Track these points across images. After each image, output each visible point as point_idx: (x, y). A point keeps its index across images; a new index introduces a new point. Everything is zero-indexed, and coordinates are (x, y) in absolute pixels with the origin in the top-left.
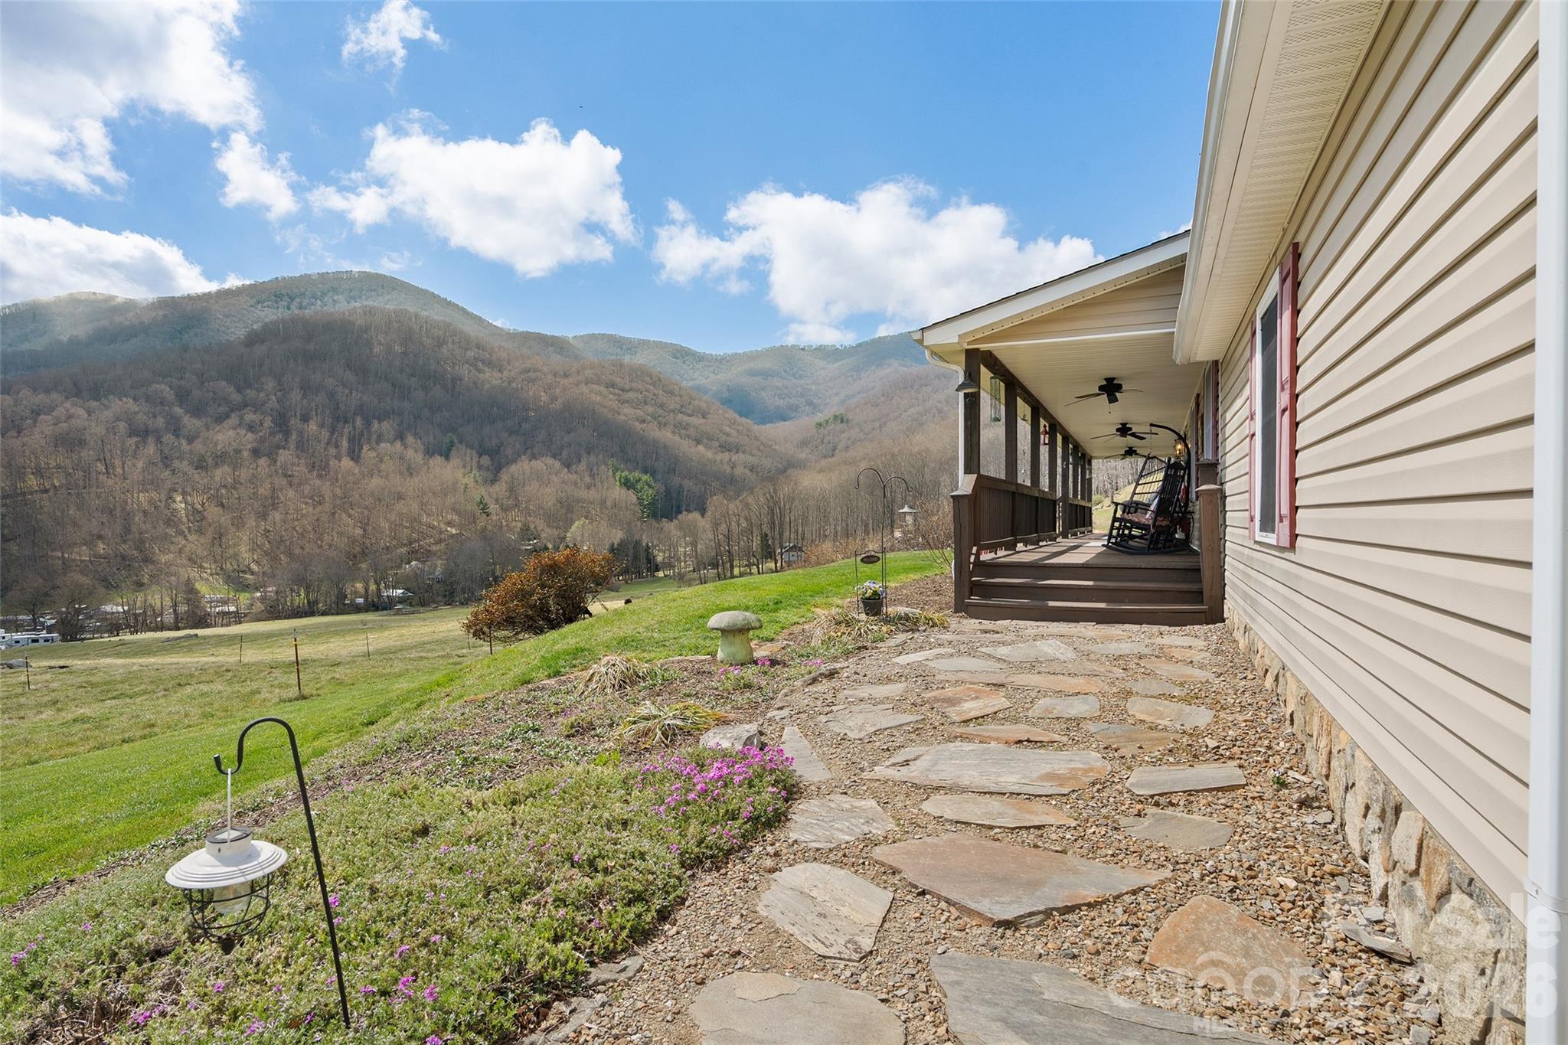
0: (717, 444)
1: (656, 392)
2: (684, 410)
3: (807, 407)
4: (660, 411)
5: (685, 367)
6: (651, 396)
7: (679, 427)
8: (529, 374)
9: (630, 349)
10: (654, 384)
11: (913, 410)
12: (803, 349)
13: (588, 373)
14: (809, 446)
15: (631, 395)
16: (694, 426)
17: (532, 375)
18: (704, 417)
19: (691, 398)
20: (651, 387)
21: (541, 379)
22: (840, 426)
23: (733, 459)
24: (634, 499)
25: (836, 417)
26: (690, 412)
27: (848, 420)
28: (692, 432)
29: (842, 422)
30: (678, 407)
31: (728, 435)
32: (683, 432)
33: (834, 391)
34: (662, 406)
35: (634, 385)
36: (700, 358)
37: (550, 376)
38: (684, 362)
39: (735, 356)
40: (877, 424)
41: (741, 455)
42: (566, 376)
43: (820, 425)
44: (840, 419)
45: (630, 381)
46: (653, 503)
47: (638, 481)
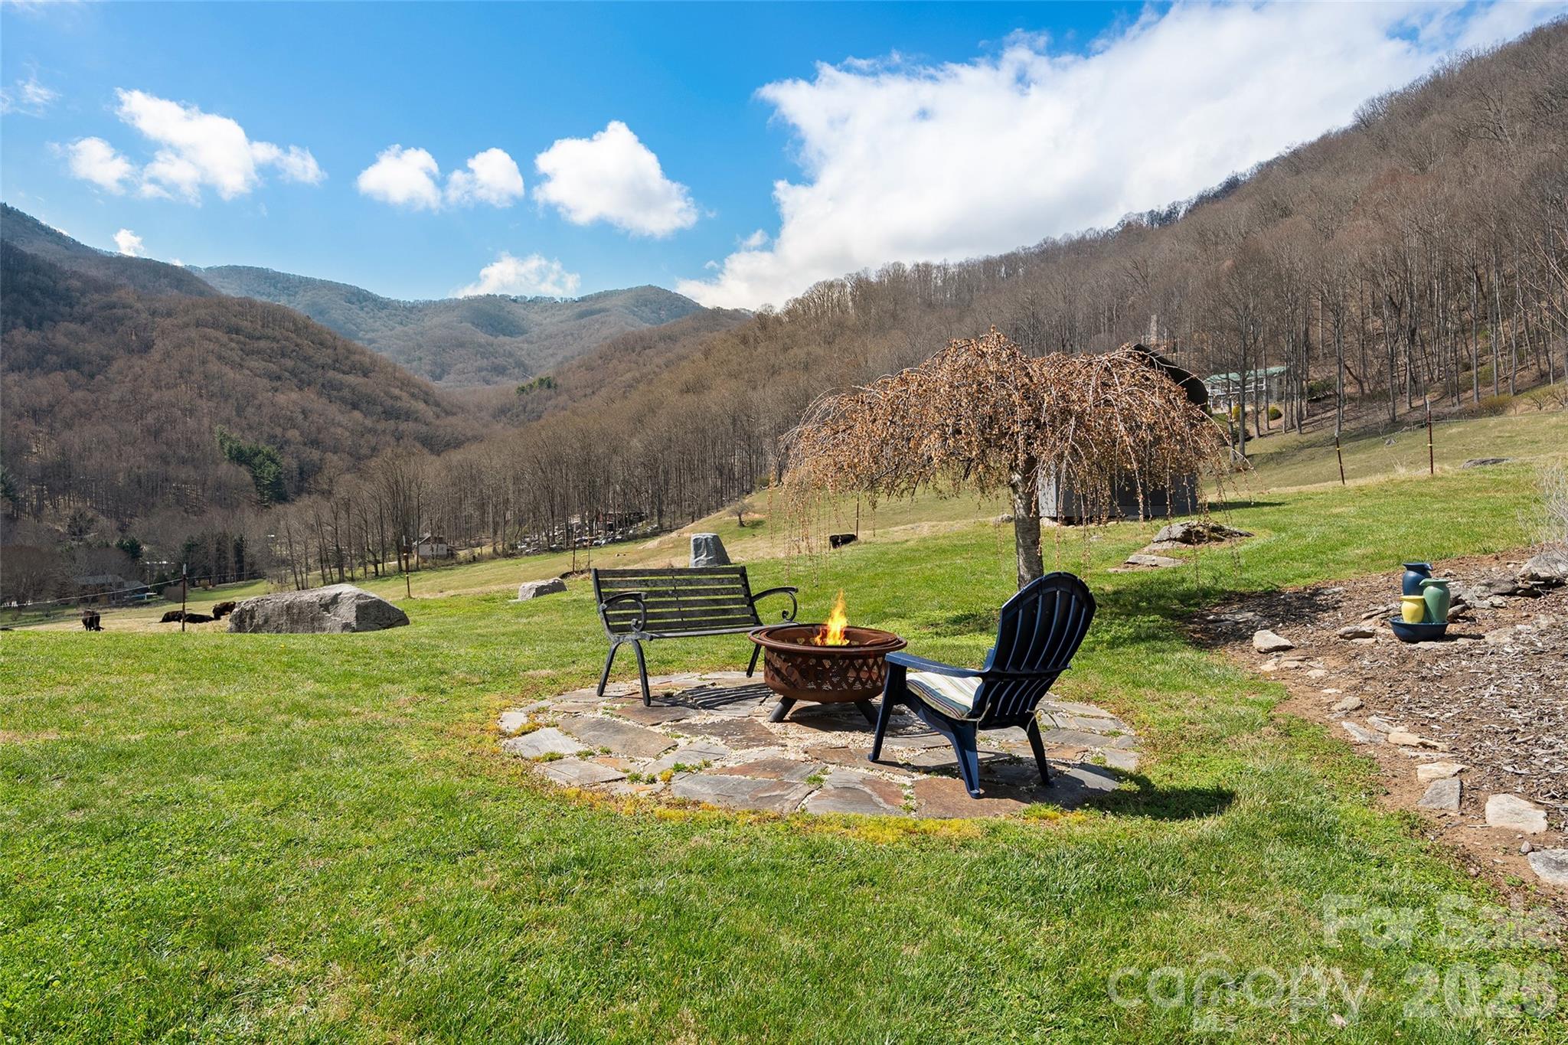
0: (380, 409)
1: (299, 341)
2: (337, 365)
3: (517, 370)
4: (303, 366)
5: (362, 314)
6: (292, 347)
7: (329, 389)
8: (115, 311)
9: (288, 288)
10: (297, 331)
11: (629, 375)
12: (515, 301)
13: (202, 313)
14: (508, 415)
15: (262, 344)
16: (349, 386)
17: (119, 312)
18: (365, 375)
19: (349, 351)
20: (293, 336)
21: (131, 318)
22: (546, 392)
23: (400, 429)
24: (248, 477)
25: (541, 381)
26: (346, 368)
27: (556, 385)
28: (346, 393)
29: (549, 386)
30: (330, 361)
31: (397, 398)
32: (335, 393)
33: (550, 351)
34: (306, 359)
35: (269, 332)
36: (383, 305)
37: (144, 315)
38: (362, 309)
39: (429, 305)
40: (589, 391)
41: (411, 424)
42: (169, 314)
43: (523, 390)
44: (547, 383)
45: (263, 326)
46: (277, 483)
47: (256, 455)
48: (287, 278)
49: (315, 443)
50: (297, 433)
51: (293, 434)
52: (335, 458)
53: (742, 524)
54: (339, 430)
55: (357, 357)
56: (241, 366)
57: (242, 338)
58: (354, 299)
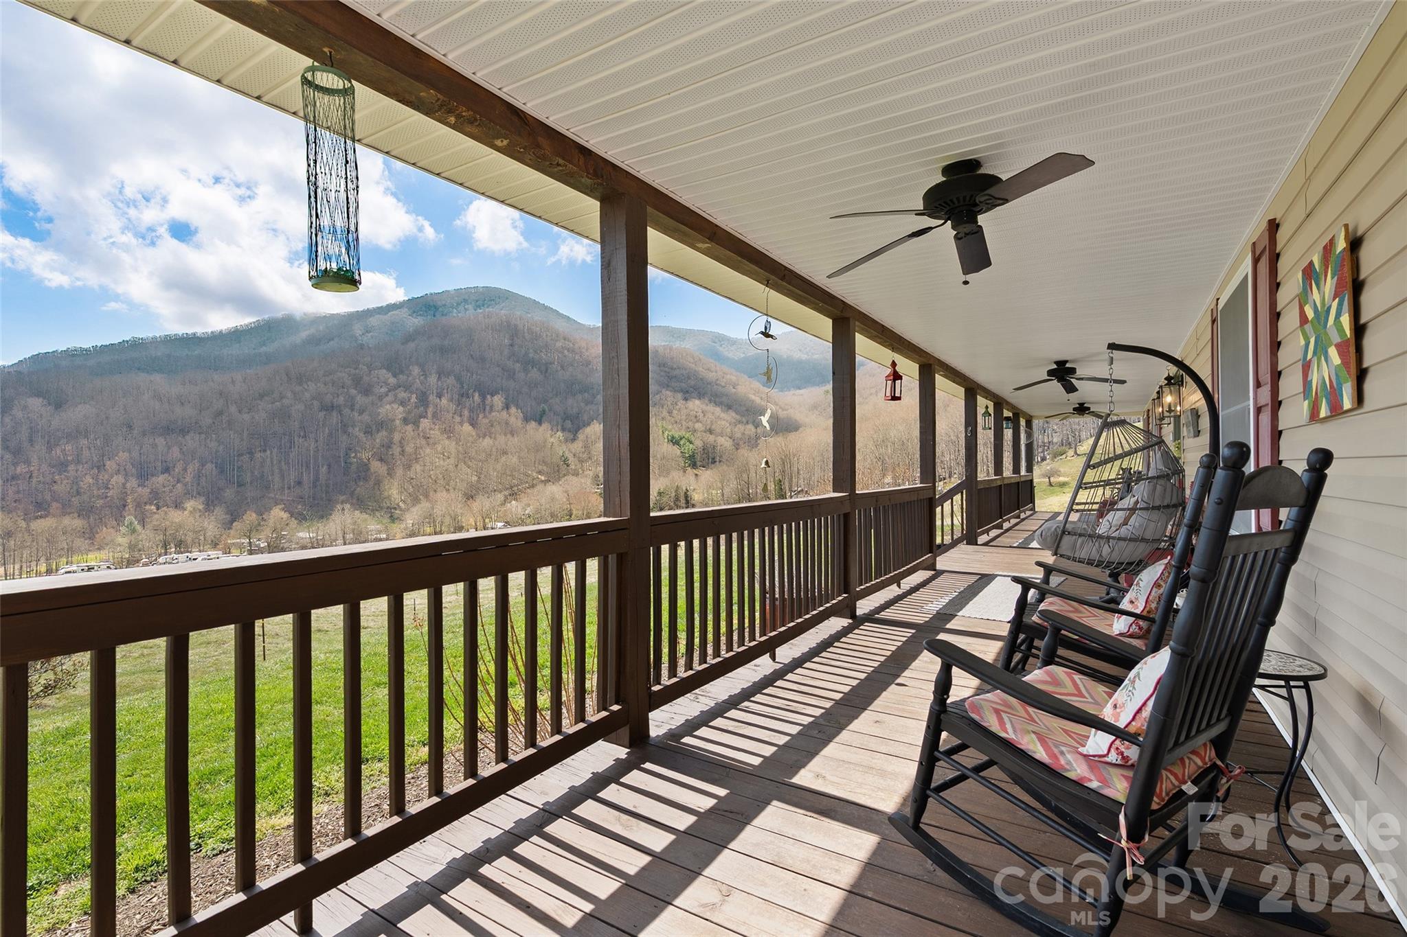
3: (817, 378)
5: (722, 349)
6: (693, 373)
7: (715, 398)
9: (680, 337)
16: (726, 395)
20: (694, 366)
24: (679, 452)
28: (724, 399)
30: (714, 380)
32: (718, 400)
34: (701, 380)
35: (680, 364)
36: (733, 342)
43: (827, 392)
45: (677, 361)
46: (692, 457)
47: (681, 439)
48: (679, 330)
49: (711, 431)
50: (700, 424)
51: (698, 426)
52: (723, 439)
53: (1051, 485)
54: (723, 423)
55: (728, 376)
56: (668, 386)
57: (667, 369)
58: (717, 340)
